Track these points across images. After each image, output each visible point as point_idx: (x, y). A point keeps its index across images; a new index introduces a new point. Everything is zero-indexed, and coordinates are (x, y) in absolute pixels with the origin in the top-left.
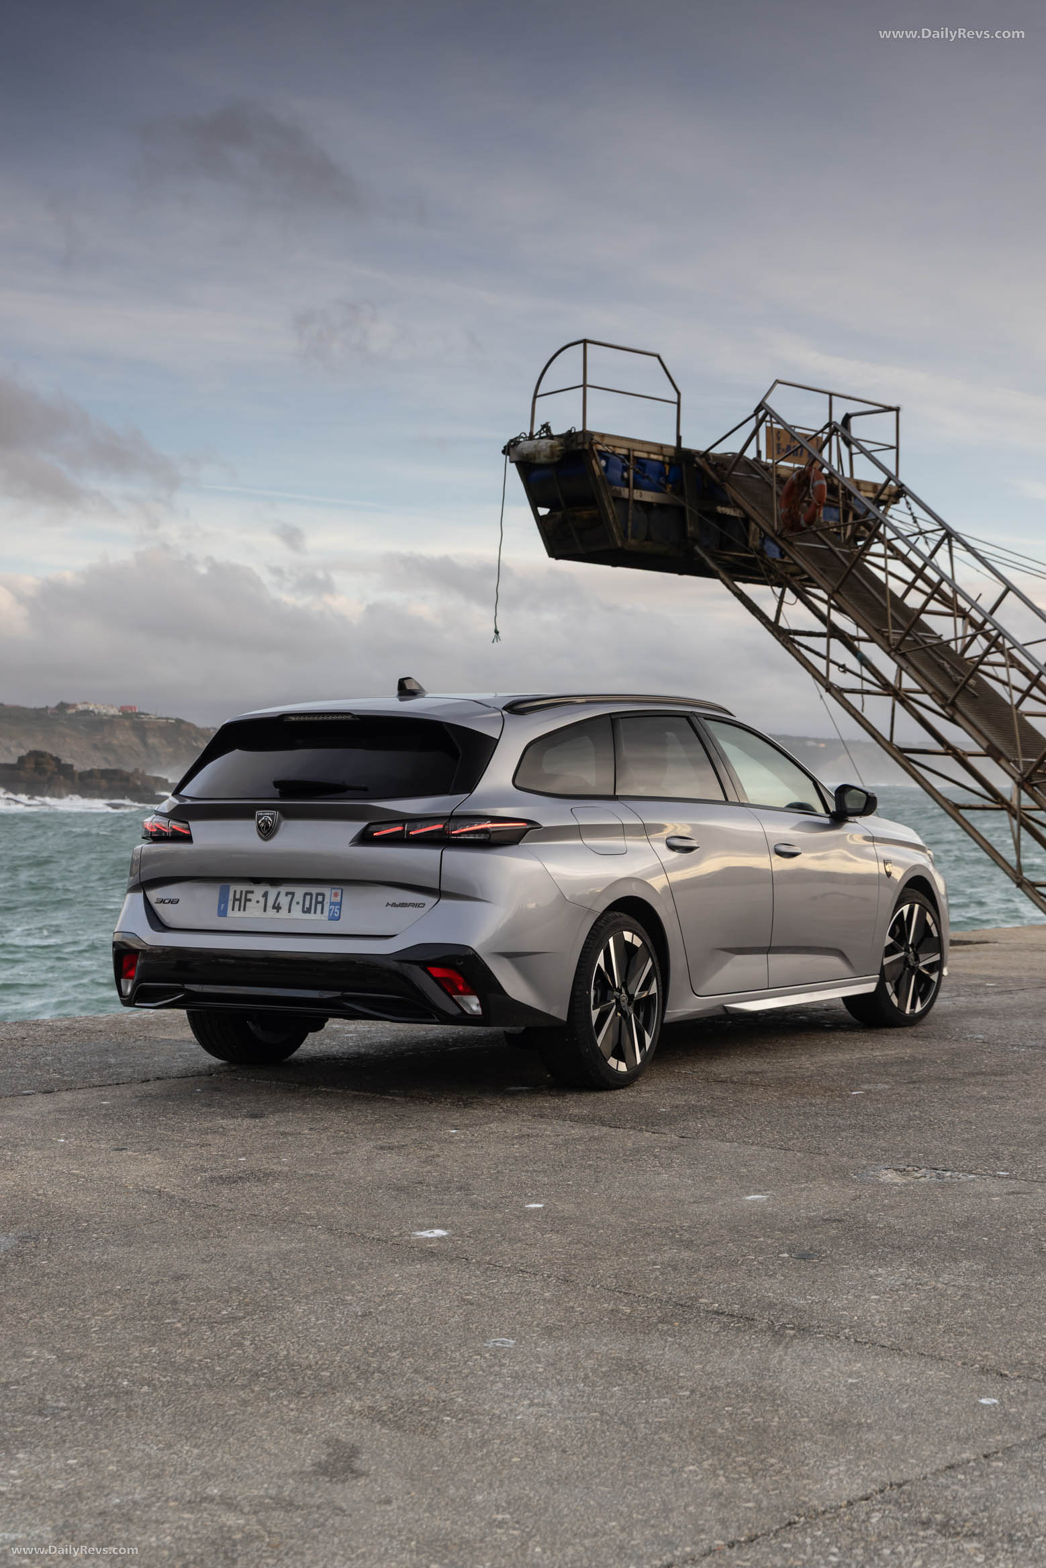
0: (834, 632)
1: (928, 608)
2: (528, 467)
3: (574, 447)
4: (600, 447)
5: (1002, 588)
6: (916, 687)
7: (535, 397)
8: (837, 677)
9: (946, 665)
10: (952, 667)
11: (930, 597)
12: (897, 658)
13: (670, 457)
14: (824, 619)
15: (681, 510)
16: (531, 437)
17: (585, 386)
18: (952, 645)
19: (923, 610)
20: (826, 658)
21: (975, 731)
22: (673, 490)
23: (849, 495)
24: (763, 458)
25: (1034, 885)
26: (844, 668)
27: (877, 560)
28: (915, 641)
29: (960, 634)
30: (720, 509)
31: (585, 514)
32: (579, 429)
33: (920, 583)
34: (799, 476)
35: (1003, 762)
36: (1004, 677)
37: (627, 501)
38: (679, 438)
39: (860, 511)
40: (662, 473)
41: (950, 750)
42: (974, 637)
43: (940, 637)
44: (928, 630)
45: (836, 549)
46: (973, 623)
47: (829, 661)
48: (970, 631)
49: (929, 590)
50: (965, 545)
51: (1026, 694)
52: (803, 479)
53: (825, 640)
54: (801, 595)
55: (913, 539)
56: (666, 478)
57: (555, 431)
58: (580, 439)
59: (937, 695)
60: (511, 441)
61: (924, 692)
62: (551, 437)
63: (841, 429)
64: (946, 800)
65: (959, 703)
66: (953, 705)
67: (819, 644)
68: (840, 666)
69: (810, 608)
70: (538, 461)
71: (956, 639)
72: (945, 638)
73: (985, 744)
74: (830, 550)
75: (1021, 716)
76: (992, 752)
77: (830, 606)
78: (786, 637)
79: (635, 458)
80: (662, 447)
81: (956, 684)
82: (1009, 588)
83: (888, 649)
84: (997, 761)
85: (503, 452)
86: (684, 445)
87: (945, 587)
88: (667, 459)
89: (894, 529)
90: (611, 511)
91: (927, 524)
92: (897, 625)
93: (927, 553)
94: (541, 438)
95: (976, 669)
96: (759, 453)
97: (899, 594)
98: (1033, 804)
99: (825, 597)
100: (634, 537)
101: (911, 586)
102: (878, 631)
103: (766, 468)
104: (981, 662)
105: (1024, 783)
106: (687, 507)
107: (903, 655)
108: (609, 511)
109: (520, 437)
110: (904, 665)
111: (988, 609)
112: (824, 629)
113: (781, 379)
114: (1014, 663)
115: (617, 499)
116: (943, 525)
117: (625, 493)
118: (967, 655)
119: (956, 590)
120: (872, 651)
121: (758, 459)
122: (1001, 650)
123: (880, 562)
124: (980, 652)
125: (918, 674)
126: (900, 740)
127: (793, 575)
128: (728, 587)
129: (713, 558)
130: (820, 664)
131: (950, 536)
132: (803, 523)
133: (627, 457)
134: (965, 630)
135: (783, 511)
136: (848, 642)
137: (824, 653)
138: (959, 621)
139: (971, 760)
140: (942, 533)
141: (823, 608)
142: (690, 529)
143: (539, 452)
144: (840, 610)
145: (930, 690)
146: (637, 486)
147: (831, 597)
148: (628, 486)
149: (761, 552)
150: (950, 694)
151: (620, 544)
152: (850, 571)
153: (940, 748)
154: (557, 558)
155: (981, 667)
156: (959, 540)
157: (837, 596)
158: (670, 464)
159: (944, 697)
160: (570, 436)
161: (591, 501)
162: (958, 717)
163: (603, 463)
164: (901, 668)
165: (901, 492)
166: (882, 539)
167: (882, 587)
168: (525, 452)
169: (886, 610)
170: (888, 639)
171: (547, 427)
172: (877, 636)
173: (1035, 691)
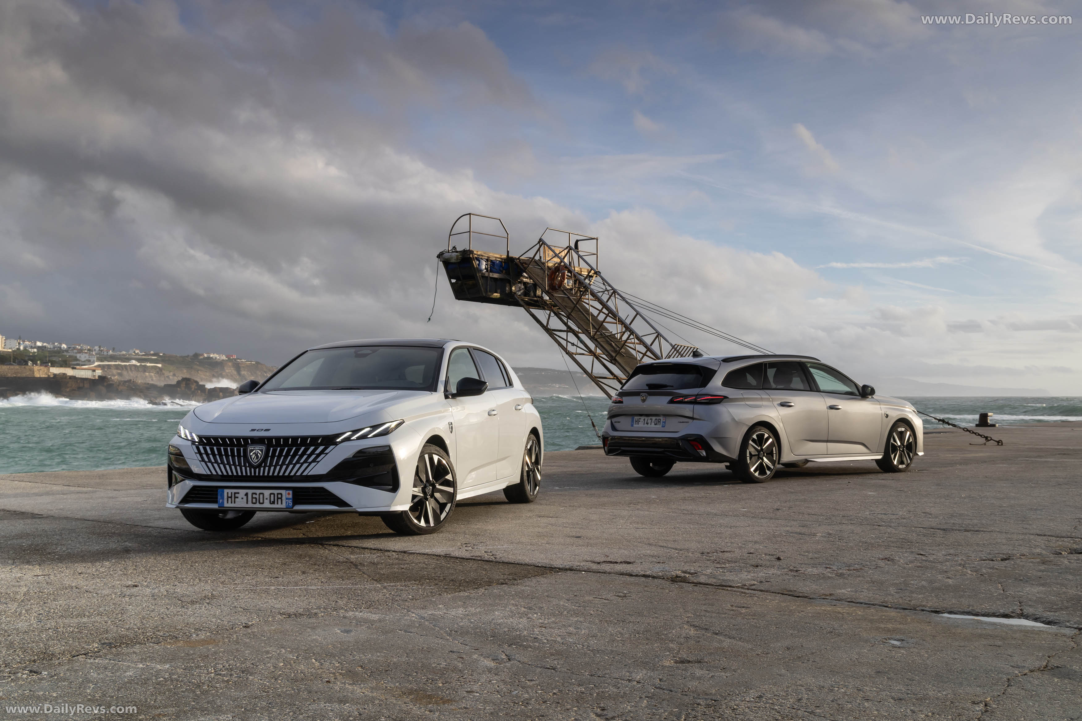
0: (570, 330)
1: (606, 320)
2: (447, 264)
3: (466, 256)
4: (476, 256)
5: (635, 313)
6: (602, 352)
7: (450, 235)
9: (613, 344)
10: (615, 344)
11: (607, 315)
12: (594, 341)
13: (505, 260)
14: (566, 324)
15: (509, 281)
16: (449, 251)
17: (470, 232)
18: (616, 335)
19: (604, 321)
20: (567, 340)
22: (506, 273)
24: (541, 259)
26: (573, 344)
28: (601, 334)
29: (619, 331)
30: (524, 280)
31: (471, 282)
32: (468, 249)
34: (556, 268)
36: (636, 348)
37: (487, 277)
38: (508, 252)
40: (501, 266)
41: (615, 377)
42: (624, 332)
43: (611, 332)
44: (606, 329)
45: (571, 297)
46: (624, 326)
47: (568, 342)
48: (623, 330)
49: (607, 313)
50: (621, 296)
51: (644, 355)
53: (566, 333)
54: (557, 315)
55: (600, 293)
56: (503, 268)
57: (459, 249)
58: (468, 253)
59: (609, 354)
60: (440, 253)
61: (604, 354)
62: (457, 252)
66: (615, 358)
67: (563, 335)
68: (572, 343)
69: (561, 320)
70: (451, 261)
71: (617, 334)
72: (613, 333)
74: (568, 297)
77: (569, 320)
78: (550, 332)
79: (491, 260)
80: (501, 258)
81: (616, 351)
82: (638, 313)
83: (590, 337)
85: (437, 257)
86: (510, 255)
88: (503, 261)
92: (594, 328)
94: (453, 252)
95: (625, 345)
96: (539, 257)
97: (596, 315)
99: (566, 315)
100: (490, 292)
101: (601, 311)
102: (587, 330)
103: (543, 263)
104: (627, 342)
106: (512, 280)
107: (596, 340)
108: (480, 281)
109: (444, 251)
112: (566, 329)
113: (548, 227)
115: (484, 277)
116: (613, 289)
117: (487, 274)
118: (622, 339)
119: (618, 314)
120: (584, 337)
121: (539, 259)
123: (587, 301)
124: (627, 338)
125: (602, 348)
126: (596, 373)
127: (554, 307)
128: (528, 312)
129: (521, 300)
130: (564, 343)
131: (615, 292)
132: (557, 287)
133: (487, 260)
134: (621, 329)
135: (550, 282)
136: (575, 333)
137: (565, 338)
138: (619, 325)
139: (622, 381)
140: (612, 291)
141: (566, 321)
142: (513, 288)
143: (452, 258)
144: (572, 321)
145: (606, 353)
146: (491, 271)
147: (568, 315)
148: (487, 271)
149: (542, 298)
150: (614, 354)
151: (485, 295)
152: (576, 306)
153: (610, 376)
154: (459, 299)
155: (627, 344)
157: (571, 315)
158: (505, 263)
159: (612, 355)
160: (464, 251)
161: (473, 277)
162: (617, 363)
163: (478, 262)
164: (596, 345)
166: (590, 293)
167: (590, 313)
168: (446, 257)
169: (590, 322)
170: (590, 333)
171: (454, 247)
172: (587, 332)
173: (649, 353)
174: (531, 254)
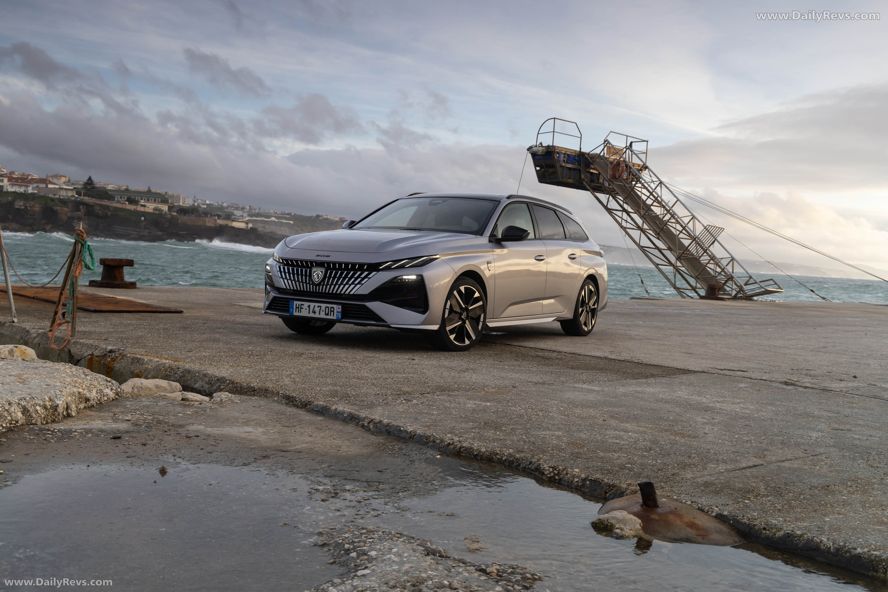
0: (624, 210)
2: (534, 155)
3: (550, 150)
4: (557, 151)
5: (676, 200)
6: (648, 228)
7: (538, 134)
8: (624, 224)
10: (659, 223)
11: (654, 201)
12: (643, 219)
13: (577, 154)
14: (621, 206)
15: (580, 170)
16: (536, 146)
17: (554, 132)
18: (660, 216)
19: (652, 205)
20: (621, 218)
21: (665, 243)
22: (578, 164)
23: (630, 168)
24: (605, 155)
25: (679, 289)
26: (626, 221)
27: (638, 188)
28: (649, 214)
29: (662, 213)
30: (591, 171)
31: (551, 170)
32: (551, 145)
33: (651, 197)
34: (617, 162)
35: (672, 252)
36: (674, 227)
37: (564, 167)
38: (580, 148)
39: (635, 174)
40: (575, 159)
41: (657, 248)
42: (666, 214)
43: (656, 214)
44: (653, 211)
45: (626, 185)
46: (666, 210)
47: (622, 219)
48: (665, 212)
49: (654, 199)
50: (666, 186)
51: (681, 232)
52: (618, 163)
53: (621, 212)
54: (614, 198)
55: (649, 183)
57: (544, 145)
58: (551, 148)
59: (654, 231)
60: (530, 147)
61: (650, 230)
62: (542, 147)
63: (630, 148)
64: (655, 262)
65: (660, 233)
66: (659, 234)
67: (619, 214)
69: (617, 202)
70: (538, 154)
72: (658, 214)
73: (668, 246)
74: (625, 185)
75: (679, 239)
76: (670, 249)
77: (624, 202)
78: (610, 211)
79: (568, 154)
80: (575, 151)
81: (660, 228)
82: (678, 200)
83: (640, 216)
84: (671, 251)
86: (582, 151)
87: (659, 198)
89: (644, 180)
90: (559, 170)
91: (655, 179)
92: (643, 209)
93: (654, 188)
94: (539, 147)
95: (666, 224)
96: (604, 153)
97: (645, 200)
98: (681, 265)
99: (622, 199)
100: (566, 178)
101: (649, 197)
102: (638, 211)
103: (606, 158)
104: (668, 222)
105: (678, 258)
106: (582, 170)
107: (645, 218)
109: (533, 146)
110: (645, 221)
111: (671, 206)
112: (621, 209)
113: (613, 131)
114: (678, 222)
115: (561, 166)
116: (660, 180)
117: (564, 164)
118: (664, 219)
119: (662, 200)
120: (635, 216)
121: (603, 156)
122: (674, 218)
123: (640, 189)
124: (668, 219)
125: (649, 224)
126: (642, 244)
127: (612, 192)
128: (592, 194)
129: (588, 185)
130: (619, 220)
131: (661, 183)
132: (617, 177)
133: (565, 154)
134: (664, 211)
135: (611, 173)
136: (628, 213)
137: (621, 216)
138: (662, 209)
139: (663, 251)
140: (659, 182)
141: (621, 203)
142: (583, 176)
143: (539, 151)
144: (626, 203)
145: (652, 229)
146: (567, 163)
147: (624, 199)
148: (564, 162)
149: (603, 184)
150: (658, 231)
151: (561, 180)
152: (630, 192)
153: (654, 247)
154: (541, 183)
155: (668, 223)
156: (664, 184)
157: (626, 200)
158: (577, 156)
159: (656, 232)
160: (548, 147)
161: (553, 166)
162: (660, 238)
163: (558, 155)
164: (643, 222)
165: (646, 168)
166: (641, 183)
167: (640, 198)
168: (534, 151)
169: (640, 204)
170: (640, 213)
171: (541, 143)
172: (637, 212)
173: (684, 231)
174: (598, 151)
